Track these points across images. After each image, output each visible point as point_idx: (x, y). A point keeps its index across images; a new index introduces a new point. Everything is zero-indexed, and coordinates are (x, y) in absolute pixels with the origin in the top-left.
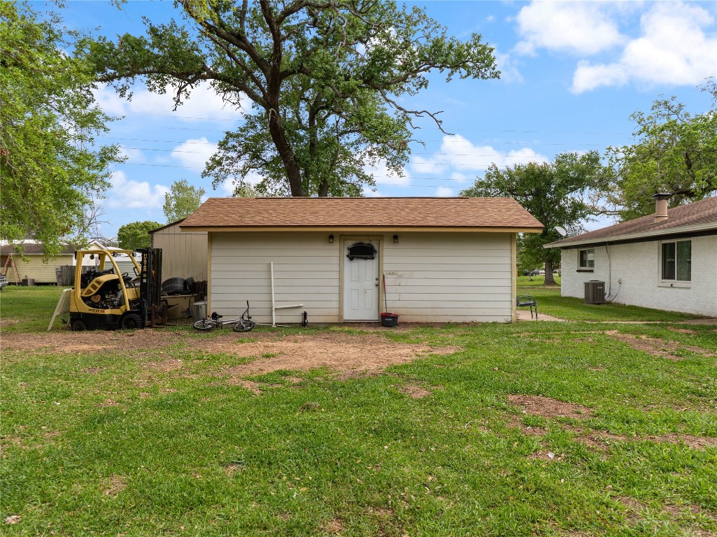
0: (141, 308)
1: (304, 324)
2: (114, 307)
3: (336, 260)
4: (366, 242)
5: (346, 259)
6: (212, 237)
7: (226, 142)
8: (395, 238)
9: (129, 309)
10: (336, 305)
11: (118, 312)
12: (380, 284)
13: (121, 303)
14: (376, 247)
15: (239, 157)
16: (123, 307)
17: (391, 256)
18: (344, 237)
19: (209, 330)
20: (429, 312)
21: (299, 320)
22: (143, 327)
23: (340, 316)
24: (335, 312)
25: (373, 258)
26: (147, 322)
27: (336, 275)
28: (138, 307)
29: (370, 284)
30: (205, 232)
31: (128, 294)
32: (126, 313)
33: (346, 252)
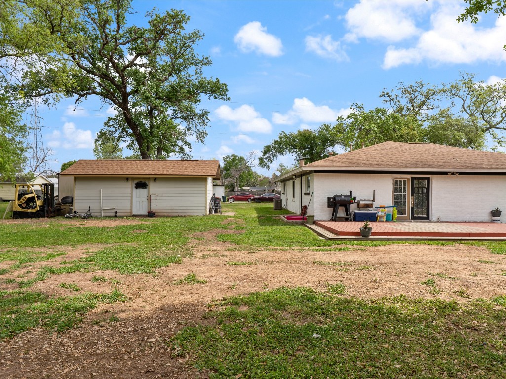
0: (44, 209)
1: (115, 216)
2: (33, 209)
3: (130, 189)
4: (143, 181)
5: (134, 188)
6: (75, 179)
7: (108, 123)
8: (155, 179)
9: (38, 209)
10: (129, 208)
11: (34, 211)
12: (149, 199)
13: (36, 207)
14: (147, 184)
15: (116, 131)
16: (36, 209)
17: (153, 187)
18: (133, 179)
19: (71, 218)
20: (170, 211)
21: (113, 214)
22: (44, 217)
23: (131, 213)
24: (129, 211)
25: (146, 188)
26: (46, 215)
27: (130, 195)
28: (43, 208)
29: (145, 199)
30: (72, 177)
31: (39, 203)
32: (37, 211)
33: (134, 185)
